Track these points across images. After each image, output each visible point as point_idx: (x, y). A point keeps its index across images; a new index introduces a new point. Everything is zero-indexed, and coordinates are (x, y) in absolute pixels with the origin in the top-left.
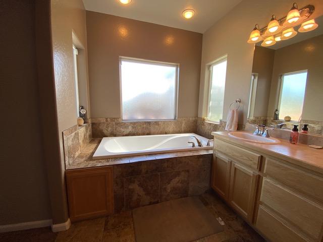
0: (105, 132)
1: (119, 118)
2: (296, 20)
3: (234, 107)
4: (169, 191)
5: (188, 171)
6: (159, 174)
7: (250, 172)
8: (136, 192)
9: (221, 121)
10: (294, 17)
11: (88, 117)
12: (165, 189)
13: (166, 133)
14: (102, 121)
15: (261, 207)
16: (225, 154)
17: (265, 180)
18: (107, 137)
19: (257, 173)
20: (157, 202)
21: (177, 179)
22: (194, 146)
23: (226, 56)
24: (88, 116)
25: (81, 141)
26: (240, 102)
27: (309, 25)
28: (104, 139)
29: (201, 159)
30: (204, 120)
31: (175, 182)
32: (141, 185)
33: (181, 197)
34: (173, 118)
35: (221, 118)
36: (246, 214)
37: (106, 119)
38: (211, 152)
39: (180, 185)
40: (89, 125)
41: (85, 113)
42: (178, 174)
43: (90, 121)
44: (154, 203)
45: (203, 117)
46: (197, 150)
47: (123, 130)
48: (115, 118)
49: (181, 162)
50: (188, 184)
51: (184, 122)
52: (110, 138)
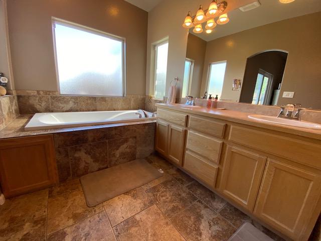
0: (38, 107)
1: (55, 91)
2: (214, 12)
3: (173, 84)
4: (118, 156)
5: (135, 137)
6: (107, 141)
7: (181, 129)
8: (83, 160)
9: (164, 97)
10: (214, 9)
11: (12, 89)
12: (114, 155)
13: (114, 110)
14: (32, 94)
15: (187, 152)
16: (165, 120)
17: (189, 132)
18: (41, 112)
19: (185, 129)
20: (107, 168)
21: (125, 145)
22: (140, 116)
23: (167, 38)
24: (12, 87)
25: (5, 113)
26: (177, 79)
27: (224, 18)
28: (36, 115)
29: (147, 127)
30: (151, 98)
31: (124, 148)
32: (87, 153)
33: (130, 161)
34: (121, 95)
35: (164, 95)
36: (178, 161)
37: (38, 92)
38: (155, 121)
39: (128, 150)
40: (14, 97)
41: (6, 82)
42: (126, 140)
43: (14, 92)
44: (103, 169)
45: (150, 95)
46: (144, 120)
47: (60, 105)
48: (49, 91)
49: (129, 130)
50: (136, 149)
51: (133, 100)
52: (45, 113)
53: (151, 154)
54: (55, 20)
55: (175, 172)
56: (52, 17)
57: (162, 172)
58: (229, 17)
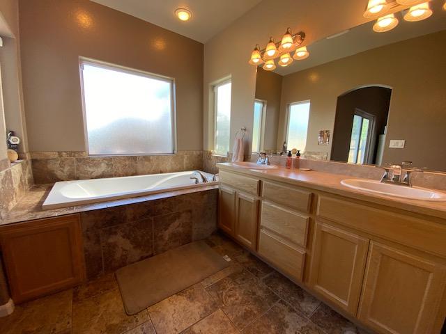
0: (59, 173)
1: (82, 152)
2: (289, 46)
3: (240, 136)
4: (167, 239)
5: (190, 211)
6: (152, 218)
7: (252, 199)
8: (120, 246)
9: (228, 153)
10: (287, 43)
11: (25, 151)
12: (162, 238)
13: (161, 172)
14: (52, 157)
15: (262, 231)
16: (229, 186)
17: (264, 203)
18: (62, 181)
19: (257, 198)
20: (152, 255)
21: (177, 223)
22: (197, 182)
23: (230, 76)
24: (25, 149)
25: (16, 186)
26: (245, 130)
27: (302, 53)
28: (57, 185)
29: (205, 196)
30: (210, 153)
31: (176, 227)
32: (126, 236)
33: (183, 244)
34: (171, 151)
35: (228, 150)
36: (250, 243)
37: (60, 154)
38: (217, 187)
39: (180, 229)
40: (27, 162)
41: (18, 143)
42: (178, 216)
43: (28, 156)
44: (147, 257)
45: (209, 150)
46: (201, 186)
47: (89, 169)
48: (75, 152)
49: (181, 201)
50: (191, 227)
51: (186, 157)
52: (69, 182)
53: (213, 234)
54: (83, 60)
55: (247, 260)
56: (80, 57)
57: (229, 260)
58: (308, 50)
